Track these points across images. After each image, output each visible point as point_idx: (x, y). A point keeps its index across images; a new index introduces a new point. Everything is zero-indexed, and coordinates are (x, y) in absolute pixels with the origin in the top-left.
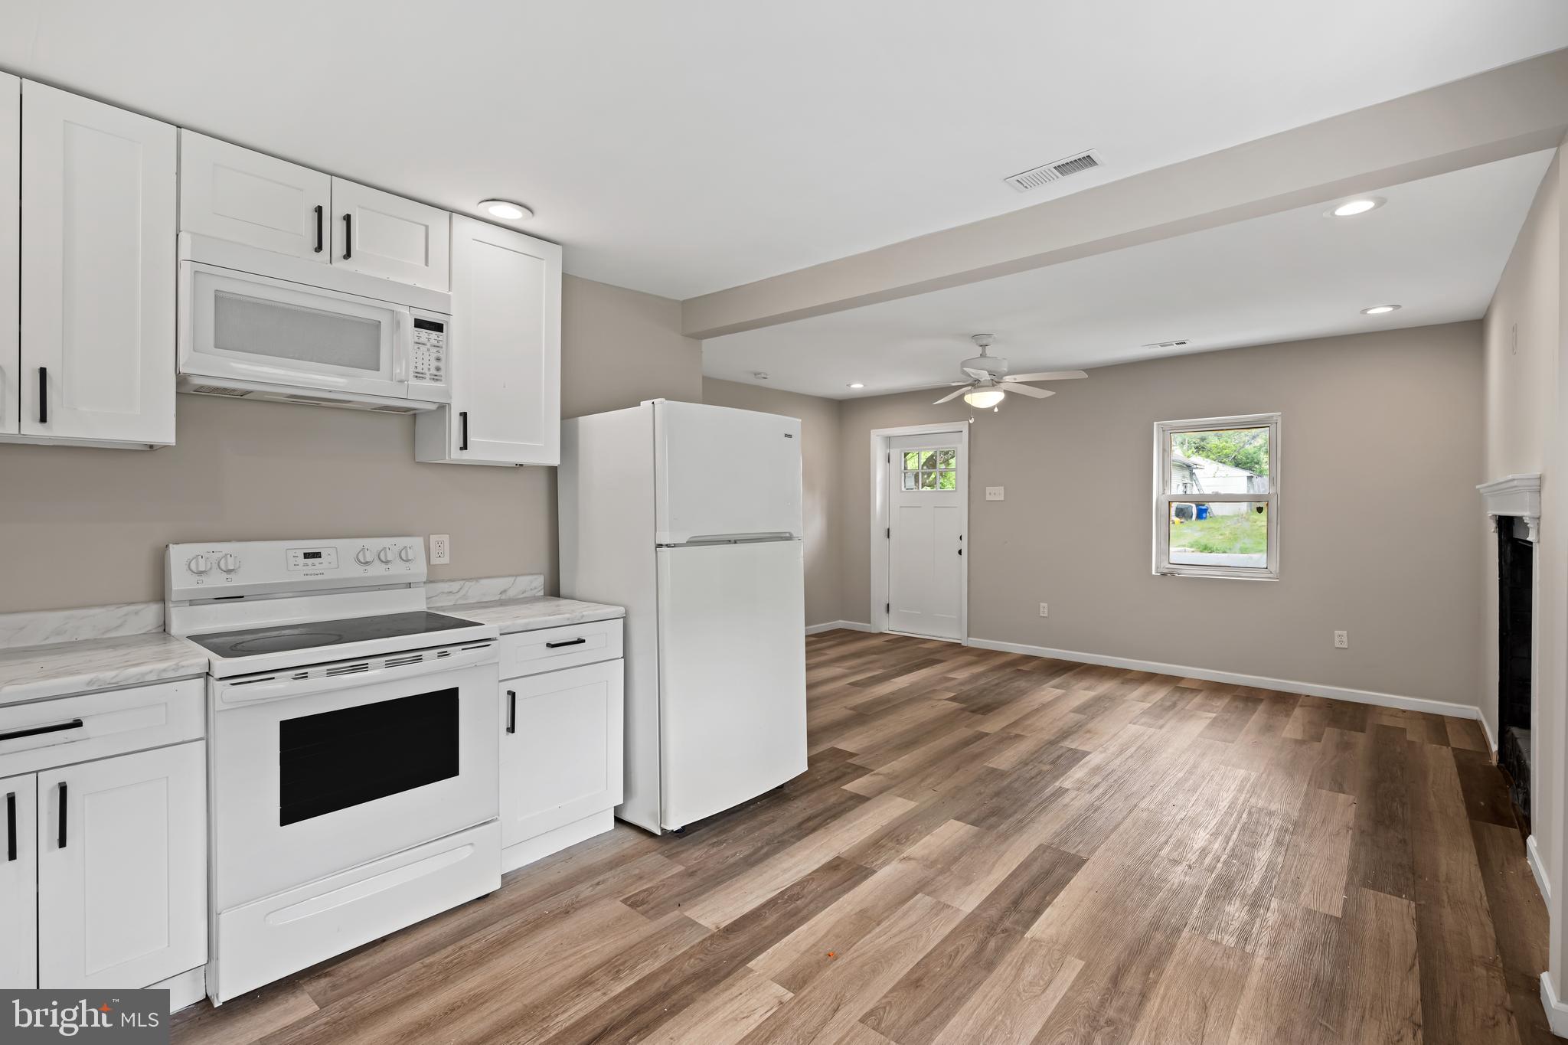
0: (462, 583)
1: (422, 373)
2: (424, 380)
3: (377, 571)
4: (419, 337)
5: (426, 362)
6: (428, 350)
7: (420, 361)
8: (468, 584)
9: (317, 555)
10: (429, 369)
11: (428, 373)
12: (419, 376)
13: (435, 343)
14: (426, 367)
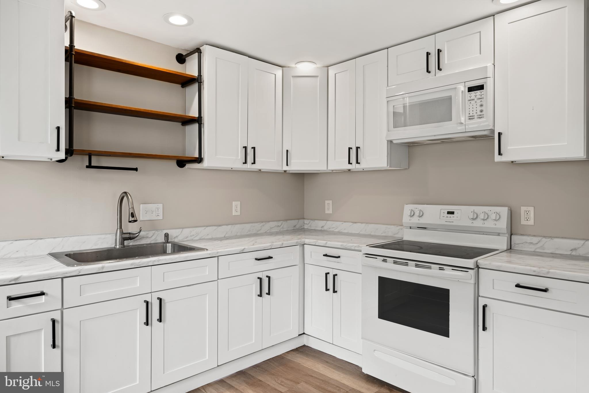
0: (540, 238)
1: (473, 116)
2: (474, 120)
3: (478, 223)
4: (470, 97)
5: (475, 109)
6: (476, 102)
7: (471, 109)
8: (544, 240)
9: (453, 213)
10: (476, 112)
11: (476, 115)
12: (471, 118)
13: (480, 97)
14: (474, 112)
